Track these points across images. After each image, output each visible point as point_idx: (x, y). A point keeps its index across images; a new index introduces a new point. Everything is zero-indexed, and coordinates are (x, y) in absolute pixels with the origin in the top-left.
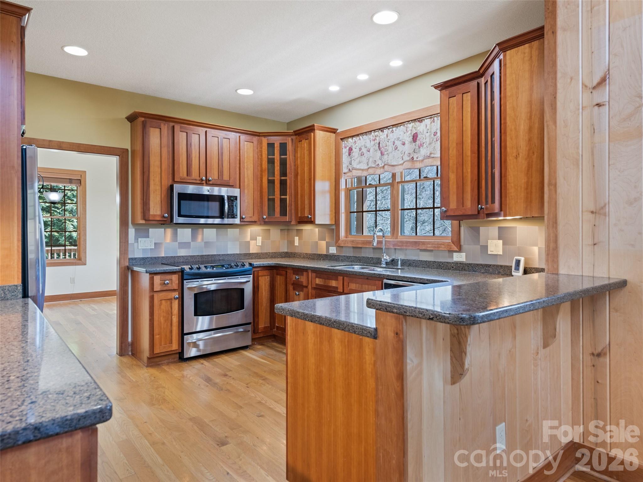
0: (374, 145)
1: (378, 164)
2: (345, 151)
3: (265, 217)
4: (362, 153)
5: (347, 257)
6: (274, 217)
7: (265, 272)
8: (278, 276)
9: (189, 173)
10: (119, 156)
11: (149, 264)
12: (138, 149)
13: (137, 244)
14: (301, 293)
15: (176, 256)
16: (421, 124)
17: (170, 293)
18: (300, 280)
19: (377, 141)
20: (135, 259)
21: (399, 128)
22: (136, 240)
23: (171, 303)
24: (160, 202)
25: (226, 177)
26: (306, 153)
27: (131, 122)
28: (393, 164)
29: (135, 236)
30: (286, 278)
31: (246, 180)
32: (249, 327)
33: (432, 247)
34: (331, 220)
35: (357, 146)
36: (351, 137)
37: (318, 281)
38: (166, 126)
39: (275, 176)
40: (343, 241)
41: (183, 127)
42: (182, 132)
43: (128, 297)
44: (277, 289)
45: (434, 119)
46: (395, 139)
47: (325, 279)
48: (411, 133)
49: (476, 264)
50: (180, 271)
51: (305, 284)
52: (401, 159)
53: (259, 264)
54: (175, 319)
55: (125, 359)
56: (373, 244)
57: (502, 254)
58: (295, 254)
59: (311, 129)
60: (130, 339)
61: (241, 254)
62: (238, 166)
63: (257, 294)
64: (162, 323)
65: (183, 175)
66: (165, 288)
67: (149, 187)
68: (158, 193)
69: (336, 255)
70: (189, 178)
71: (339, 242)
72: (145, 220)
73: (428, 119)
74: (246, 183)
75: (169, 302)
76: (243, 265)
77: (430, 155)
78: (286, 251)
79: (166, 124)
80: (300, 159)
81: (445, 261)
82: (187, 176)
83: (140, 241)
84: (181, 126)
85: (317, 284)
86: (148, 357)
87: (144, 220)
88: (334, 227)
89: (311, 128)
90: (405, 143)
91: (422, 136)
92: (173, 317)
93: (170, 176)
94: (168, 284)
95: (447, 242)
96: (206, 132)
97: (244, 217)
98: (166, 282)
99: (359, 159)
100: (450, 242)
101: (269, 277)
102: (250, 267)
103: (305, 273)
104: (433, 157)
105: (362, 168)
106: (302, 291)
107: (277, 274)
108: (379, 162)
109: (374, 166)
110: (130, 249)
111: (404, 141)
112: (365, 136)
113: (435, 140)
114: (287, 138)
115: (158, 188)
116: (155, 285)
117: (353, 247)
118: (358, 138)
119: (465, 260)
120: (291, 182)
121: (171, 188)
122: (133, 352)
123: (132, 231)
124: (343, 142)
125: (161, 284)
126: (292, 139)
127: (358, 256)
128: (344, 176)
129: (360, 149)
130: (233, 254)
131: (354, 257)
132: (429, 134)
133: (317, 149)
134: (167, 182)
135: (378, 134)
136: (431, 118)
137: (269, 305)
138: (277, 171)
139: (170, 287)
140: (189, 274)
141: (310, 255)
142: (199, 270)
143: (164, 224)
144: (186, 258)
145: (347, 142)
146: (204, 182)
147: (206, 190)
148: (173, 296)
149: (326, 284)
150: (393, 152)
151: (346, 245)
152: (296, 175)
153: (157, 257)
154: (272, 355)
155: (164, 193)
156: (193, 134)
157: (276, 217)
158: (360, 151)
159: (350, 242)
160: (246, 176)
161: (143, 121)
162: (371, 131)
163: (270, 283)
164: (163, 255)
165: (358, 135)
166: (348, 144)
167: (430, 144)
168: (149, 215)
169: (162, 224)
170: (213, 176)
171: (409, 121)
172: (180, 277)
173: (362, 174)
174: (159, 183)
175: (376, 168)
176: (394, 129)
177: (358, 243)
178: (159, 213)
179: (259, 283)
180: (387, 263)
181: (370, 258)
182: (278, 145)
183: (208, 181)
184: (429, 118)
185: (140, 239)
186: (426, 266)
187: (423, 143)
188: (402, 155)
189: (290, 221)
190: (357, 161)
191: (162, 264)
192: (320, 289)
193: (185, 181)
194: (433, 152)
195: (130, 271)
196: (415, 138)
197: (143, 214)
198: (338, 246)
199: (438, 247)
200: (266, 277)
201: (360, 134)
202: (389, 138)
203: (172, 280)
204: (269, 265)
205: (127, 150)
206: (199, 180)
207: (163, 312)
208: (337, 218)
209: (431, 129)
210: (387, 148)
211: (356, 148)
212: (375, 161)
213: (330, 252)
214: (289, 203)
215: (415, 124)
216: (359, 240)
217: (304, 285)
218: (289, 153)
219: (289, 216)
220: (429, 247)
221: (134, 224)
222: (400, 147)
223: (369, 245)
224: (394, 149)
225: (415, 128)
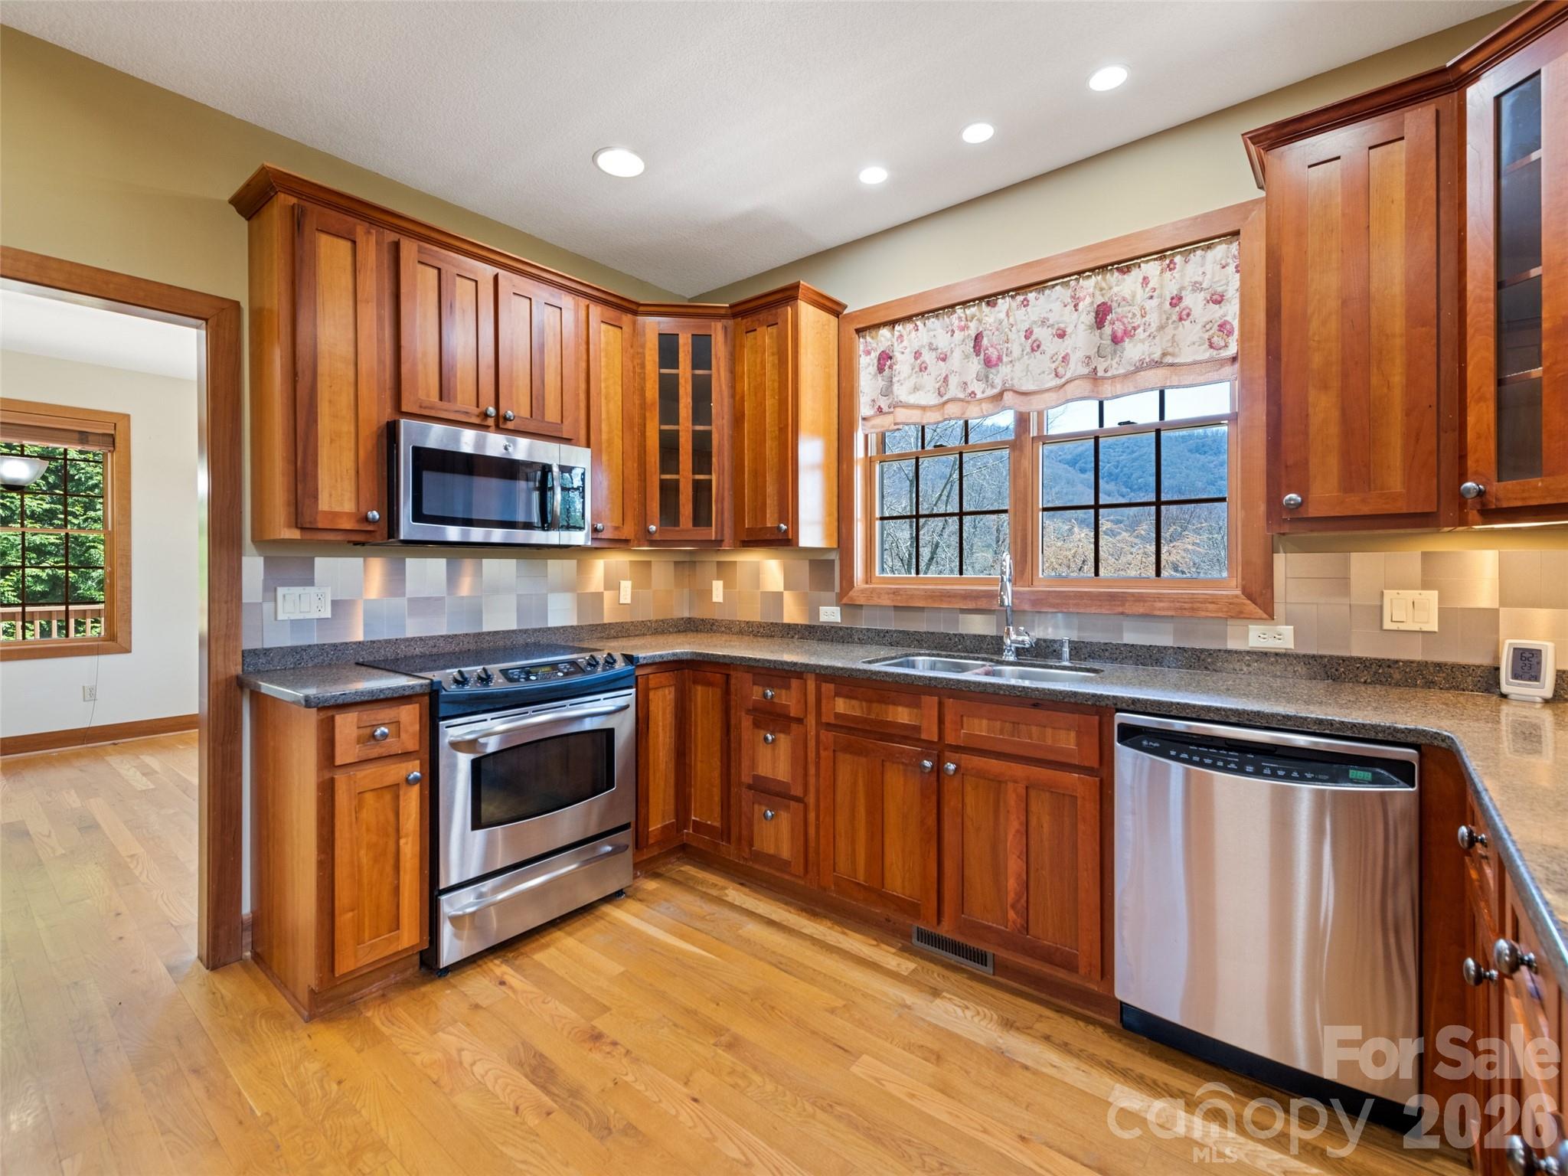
0: (963, 341)
1: (973, 392)
2: (866, 365)
3: (653, 528)
4: (923, 365)
5: (878, 632)
6: (677, 528)
7: (665, 678)
8: (699, 688)
9: (444, 391)
10: (206, 320)
11: (315, 666)
12: (276, 308)
13: (272, 604)
14: (782, 736)
15: (402, 637)
16: (1125, 276)
17: (393, 766)
18: (776, 700)
19: (973, 333)
20: (266, 652)
21: (1047, 292)
22: (270, 589)
23: (397, 798)
24: (352, 473)
25: (552, 414)
26: (770, 360)
27: (248, 219)
28: (1024, 388)
29: (265, 580)
30: (727, 692)
31: (604, 427)
32: (625, 838)
33: (1168, 609)
34: (828, 536)
35: (906, 348)
36: (884, 324)
37: (841, 706)
38: (373, 239)
39: (681, 420)
40: (863, 591)
41: (426, 249)
42: (423, 266)
43: (240, 774)
44: (696, 722)
45: (1172, 261)
46: (1035, 322)
47: (870, 701)
48: (1093, 302)
49: (1338, 658)
50: (428, 690)
51: (793, 713)
52: (1053, 375)
53: (651, 657)
54: (410, 848)
55: (227, 985)
56: (1002, 601)
57: (1436, 629)
58: (713, 624)
59: (789, 295)
60: (246, 908)
61: (582, 627)
62: (583, 386)
63: (644, 741)
64: (365, 868)
65: (428, 396)
66: (375, 752)
67: (316, 421)
68: (348, 443)
69: (841, 628)
70: (445, 405)
71: (851, 593)
72: (302, 529)
73: (1152, 263)
74: (604, 437)
75: (388, 797)
76: (610, 662)
77: (1161, 358)
78: (686, 615)
79: (374, 231)
80: (749, 378)
81: (1218, 647)
82: (441, 399)
83: (284, 596)
84: (419, 245)
85: (837, 716)
86: (312, 991)
87: (297, 527)
88: (834, 556)
89: (788, 293)
90: (1064, 332)
91: (1129, 308)
92: (402, 841)
93: (388, 396)
94: (384, 736)
95: (1227, 596)
96: (496, 278)
97: (599, 526)
98: (378, 732)
99: (913, 380)
100: (1237, 596)
101: (672, 689)
102: (630, 667)
103: (795, 683)
104: (1172, 365)
105: (923, 402)
106: (785, 730)
107: (695, 682)
108: (978, 387)
109: (961, 396)
110: (247, 620)
111: (1062, 326)
112: (932, 320)
113: (1175, 317)
114: (713, 323)
115: (348, 428)
116: (338, 745)
117: (895, 607)
118: (910, 326)
119: (1292, 646)
120: (723, 440)
121: (391, 432)
122: (259, 950)
123: (253, 566)
124: (861, 340)
125: (360, 740)
126: (725, 328)
127: (912, 630)
128: (863, 425)
129: (917, 355)
130: (562, 627)
131: (900, 632)
132: (1155, 302)
133: (802, 351)
134: (376, 413)
135: (977, 313)
136: (1160, 258)
137: (672, 765)
138: (686, 407)
139: (393, 746)
140: (455, 700)
141: (760, 625)
142: (487, 685)
143: (363, 544)
144: (431, 643)
145: (872, 338)
146: (491, 422)
147: (495, 445)
148: (403, 773)
149: (873, 716)
150: (1026, 357)
151: (876, 601)
152: (738, 420)
153: (342, 644)
154: (703, 918)
155: (367, 444)
156: (458, 278)
157: (683, 530)
158: (916, 358)
159: (888, 594)
160: (604, 416)
161: (293, 207)
162: (953, 306)
163: (676, 707)
164: (358, 635)
165: (908, 319)
166: (874, 345)
167: (1161, 328)
168: (317, 513)
169: (356, 543)
170: (517, 407)
171: (1084, 272)
172: (427, 711)
173: (922, 418)
174: (347, 413)
175: (968, 402)
176: (1031, 296)
177: (912, 597)
178: (348, 506)
179: (651, 708)
180: (1019, 652)
181: (955, 635)
182: (687, 338)
183: (501, 421)
184: (1155, 259)
185: (281, 591)
186: (1149, 661)
187: (1135, 328)
188: (1054, 366)
189: (719, 538)
190: (910, 384)
191: (357, 664)
192: (850, 728)
193: (433, 413)
194: (1170, 350)
195: (247, 692)
196: (1102, 314)
197: (293, 509)
198: (845, 604)
199: (1193, 609)
200: (667, 691)
201: (917, 315)
202: (1011, 320)
203: (398, 722)
204: (675, 658)
205: (236, 305)
206: (478, 416)
207: (368, 830)
208: (844, 530)
209: (1162, 286)
210: (1009, 345)
211: (903, 353)
212: (966, 383)
213: (821, 620)
214: (717, 494)
215: (1104, 279)
216: (918, 589)
217: (792, 715)
218: (718, 363)
219: (716, 527)
220: (1160, 610)
221: (262, 542)
222: (1051, 345)
223: (950, 602)
224: (1028, 349)
225: (1101, 289)
